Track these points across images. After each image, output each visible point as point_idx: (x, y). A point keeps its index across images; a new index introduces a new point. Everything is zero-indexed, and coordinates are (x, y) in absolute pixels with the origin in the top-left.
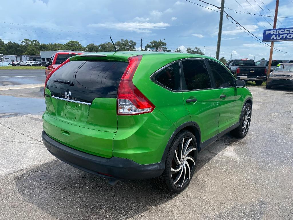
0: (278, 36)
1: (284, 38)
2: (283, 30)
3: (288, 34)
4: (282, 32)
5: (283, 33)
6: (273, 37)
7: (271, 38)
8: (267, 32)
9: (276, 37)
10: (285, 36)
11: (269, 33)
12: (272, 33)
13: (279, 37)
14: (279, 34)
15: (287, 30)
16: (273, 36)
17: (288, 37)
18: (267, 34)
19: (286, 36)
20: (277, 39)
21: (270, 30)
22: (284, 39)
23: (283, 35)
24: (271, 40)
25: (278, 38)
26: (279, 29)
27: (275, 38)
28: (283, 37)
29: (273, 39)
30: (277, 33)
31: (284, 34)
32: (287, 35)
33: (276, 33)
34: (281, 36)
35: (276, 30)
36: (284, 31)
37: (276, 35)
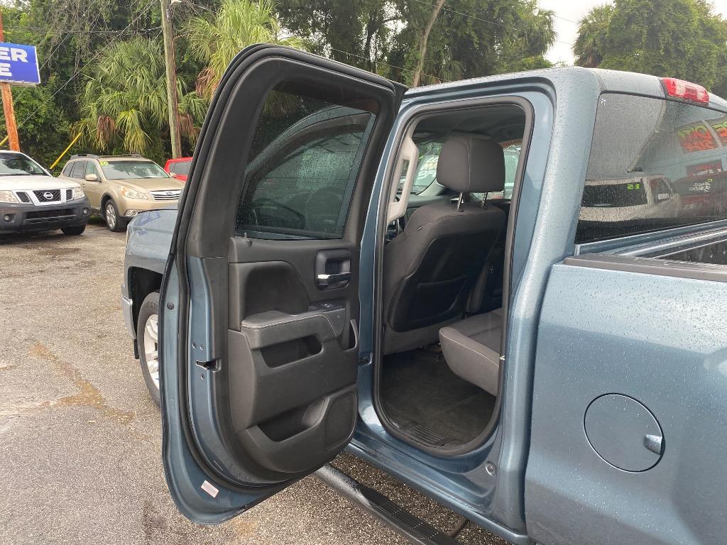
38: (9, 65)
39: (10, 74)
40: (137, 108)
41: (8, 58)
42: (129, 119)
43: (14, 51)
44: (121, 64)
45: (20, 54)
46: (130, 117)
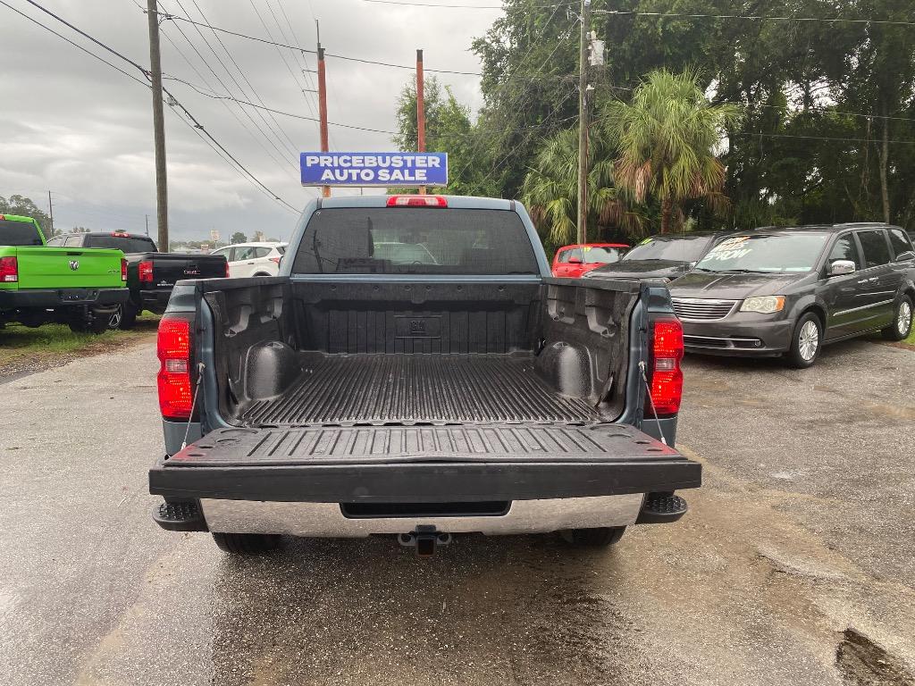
0: (337, 172)
1: (355, 178)
2: (348, 158)
3: (361, 169)
4: (345, 161)
5: (349, 164)
6: (327, 175)
7: (323, 178)
8: (309, 158)
9: (334, 174)
10: (354, 172)
11: (313, 162)
12: (322, 165)
13: (342, 175)
14: (341, 169)
15: (358, 157)
16: (327, 171)
17: (363, 177)
18: (309, 165)
19: (358, 175)
20: (337, 181)
21: (318, 155)
22: (354, 182)
23: (350, 171)
24: (323, 182)
25: (339, 178)
26: (339, 155)
27: (332, 178)
28: (350, 175)
29: (328, 180)
30: (336, 165)
31: (351, 167)
32: (359, 171)
33: (332, 163)
34: (345, 172)
35: (332, 155)
36: (351, 161)
37: (333, 169)
38: (425, 171)
39: (425, 179)
40: (566, 196)
41: (425, 165)
42: (556, 207)
43: (430, 158)
44: (559, 153)
45: (434, 160)
46: (557, 206)
